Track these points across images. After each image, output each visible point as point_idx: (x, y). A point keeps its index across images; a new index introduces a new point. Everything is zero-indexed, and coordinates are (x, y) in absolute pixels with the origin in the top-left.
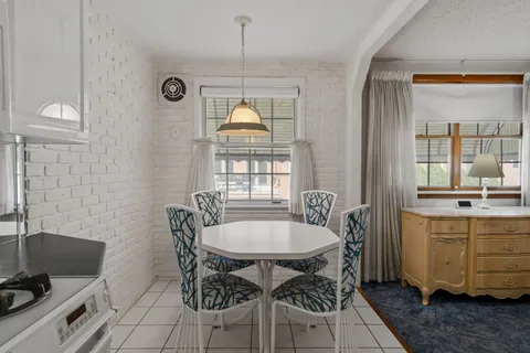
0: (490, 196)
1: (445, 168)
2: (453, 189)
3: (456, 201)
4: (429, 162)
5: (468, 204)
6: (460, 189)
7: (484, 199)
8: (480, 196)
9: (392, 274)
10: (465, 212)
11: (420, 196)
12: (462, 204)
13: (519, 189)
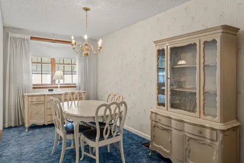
0: (61, 87)
1: (49, 76)
2: (52, 85)
3: (47, 90)
4: (42, 74)
5: (52, 90)
6: (55, 85)
7: (59, 88)
8: (57, 87)
9: (20, 122)
10: (51, 93)
11: (34, 88)
12: (49, 90)
13: (76, 84)
